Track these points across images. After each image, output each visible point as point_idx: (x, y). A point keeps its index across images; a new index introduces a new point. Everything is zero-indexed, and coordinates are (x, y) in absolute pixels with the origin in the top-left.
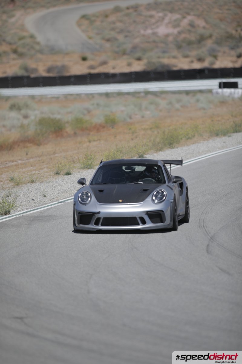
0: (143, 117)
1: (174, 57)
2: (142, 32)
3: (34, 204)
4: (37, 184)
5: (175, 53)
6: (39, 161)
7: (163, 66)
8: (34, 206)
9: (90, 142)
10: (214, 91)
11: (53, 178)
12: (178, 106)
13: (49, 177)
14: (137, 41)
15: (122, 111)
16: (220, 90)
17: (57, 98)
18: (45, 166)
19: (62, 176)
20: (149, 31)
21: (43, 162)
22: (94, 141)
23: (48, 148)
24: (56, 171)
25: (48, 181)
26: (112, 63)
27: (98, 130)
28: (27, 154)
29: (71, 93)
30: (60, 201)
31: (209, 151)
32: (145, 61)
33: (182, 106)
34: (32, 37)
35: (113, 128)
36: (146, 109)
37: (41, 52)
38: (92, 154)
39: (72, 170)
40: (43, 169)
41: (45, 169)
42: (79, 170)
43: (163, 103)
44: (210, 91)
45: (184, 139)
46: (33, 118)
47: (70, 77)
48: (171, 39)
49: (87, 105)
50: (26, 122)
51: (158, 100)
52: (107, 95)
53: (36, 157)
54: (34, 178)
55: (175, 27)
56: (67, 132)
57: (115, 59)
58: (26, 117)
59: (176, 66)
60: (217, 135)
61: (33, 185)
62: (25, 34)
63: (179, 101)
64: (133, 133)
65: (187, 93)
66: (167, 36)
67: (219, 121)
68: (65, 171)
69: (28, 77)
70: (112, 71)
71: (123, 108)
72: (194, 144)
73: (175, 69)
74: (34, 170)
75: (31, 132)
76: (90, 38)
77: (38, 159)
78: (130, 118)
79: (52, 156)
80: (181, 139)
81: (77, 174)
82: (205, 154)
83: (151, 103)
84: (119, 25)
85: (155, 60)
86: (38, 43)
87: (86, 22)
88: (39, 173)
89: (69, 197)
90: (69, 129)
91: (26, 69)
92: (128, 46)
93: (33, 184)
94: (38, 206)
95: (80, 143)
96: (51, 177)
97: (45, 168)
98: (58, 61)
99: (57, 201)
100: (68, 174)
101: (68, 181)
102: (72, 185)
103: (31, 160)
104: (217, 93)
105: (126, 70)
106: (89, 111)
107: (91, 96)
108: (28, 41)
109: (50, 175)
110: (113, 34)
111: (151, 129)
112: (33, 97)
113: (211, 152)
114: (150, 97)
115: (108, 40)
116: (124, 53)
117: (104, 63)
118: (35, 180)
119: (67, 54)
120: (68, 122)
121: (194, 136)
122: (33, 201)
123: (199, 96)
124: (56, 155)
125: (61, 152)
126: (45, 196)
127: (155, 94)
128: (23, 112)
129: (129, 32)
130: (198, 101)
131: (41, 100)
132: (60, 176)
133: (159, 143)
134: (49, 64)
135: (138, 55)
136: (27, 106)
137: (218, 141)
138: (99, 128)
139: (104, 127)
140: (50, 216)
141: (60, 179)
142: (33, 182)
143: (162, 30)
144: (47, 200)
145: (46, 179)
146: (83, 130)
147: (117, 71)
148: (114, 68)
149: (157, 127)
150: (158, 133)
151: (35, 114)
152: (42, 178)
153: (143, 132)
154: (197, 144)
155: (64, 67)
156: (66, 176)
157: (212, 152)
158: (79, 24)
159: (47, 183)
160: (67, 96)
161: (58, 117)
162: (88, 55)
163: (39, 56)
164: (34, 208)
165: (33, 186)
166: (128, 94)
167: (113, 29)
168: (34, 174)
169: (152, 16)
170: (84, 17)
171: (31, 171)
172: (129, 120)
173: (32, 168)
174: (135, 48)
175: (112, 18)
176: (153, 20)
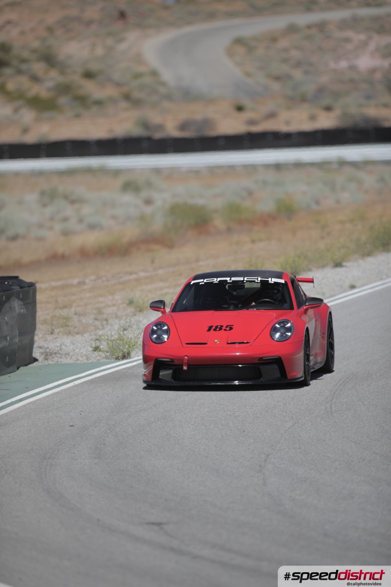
0: (338, 202)
1: (386, 106)
2: (332, 65)
5: (386, 98)
6: (173, 273)
7: (367, 120)
9: (253, 241)
14: (324, 79)
15: (304, 193)
17: (196, 173)
20: (344, 64)
21: (180, 275)
22: (260, 240)
23: (187, 252)
26: (284, 115)
27: (266, 223)
28: (153, 262)
32: (337, 112)
34: (154, 73)
35: (289, 220)
36: (343, 189)
37: (169, 97)
43: (369, 180)
46: (159, 203)
47: (217, 138)
48: (378, 76)
49: (247, 183)
50: (148, 210)
51: (361, 175)
52: (278, 167)
53: (168, 266)
55: (385, 56)
56: (215, 227)
57: (289, 108)
58: (148, 202)
59: (388, 121)
62: (142, 69)
64: (323, 228)
66: (373, 71)
69: (149, 139)
70: (284, 128)
71: (305, 188)
73: (387, 125)
75: (157, 225)
76: (248, 75)
77: (172, 269)
78: (317, 203)
79: (194, 265)
83: (350, 180)
84: (295, 54)
85: (354, 110)
86: (164, 84)
87: (240, 50)
90: (219, 222)
91: (146, 125)
92: (310, 88)
95: (238, 243)
98: (197, 112)
103: (161, 272)
106: (250, 193)
107: (251, 169)
108: (147, 80)
110: (285, 69)
112: (157, 171)
114: (347, 170)
115: (277, 78)
116: (303, 99)
117: (272, 115)
119: (210, 101)
120: (216, 211)
124: (201, 263)
125: (207, 259)
127: (354, 165)
128: (144, 194)
129: (311, 64)
131: (171, 174)
133: (365, 243)
134: (183, 116)
135: (327, 101)
136: (149, 185)
138: (266, 220)
139: (275, 218)
143: (365, 62)
146: (241, 222)
147: (293, 128)
148: (287, 123)
149: (363, 218)
150: (364, 226)
151: (163, 198)
153: (339, 226)
155: (207, 123)
158: (230, 53)
160: (213, 170)
161: (200, 202)
162: (246, 102)
163: (166, 104)
166: (312, 165)
167: (285, 61)
168: (166, 294)
169: (347, 40)
170: (239, 41)
171: (161, 289)
172: (315, 207)
173: (161, 284)
174: (321, 91)
175: (283, 43)
176: (349, 46)
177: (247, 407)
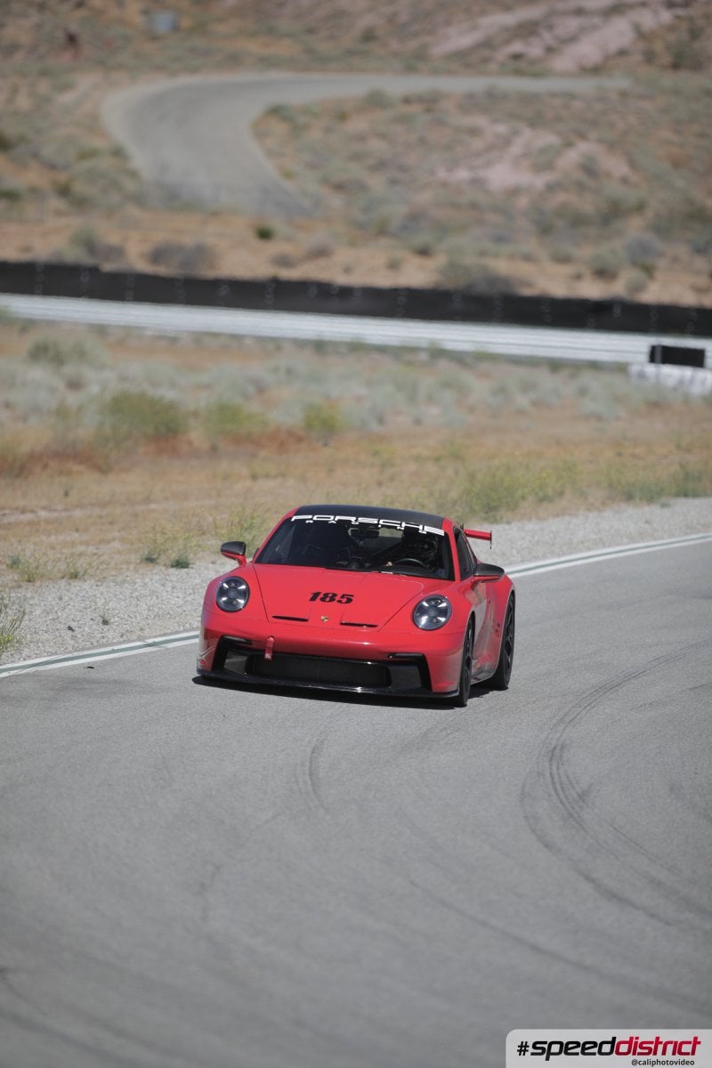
0: (418, 422)
1: (528, 258)
2: (442, 174)
3: (72, 642)
4: (86, 586)
5: (531, 245)
6: (100, 517)
7: (493, 280)
8: (70, 649)
9: (254, 477)
10: (634, 369)
11: (136, 570)
12: (522, 401)
13: (124, 567)
14: (424, 198)
15: (359, 399)
16: (651, 369)
17: (170, 341)
18: (116, 534)
19: (163, 568)
20: (463, 174)
21: (111, 523)
22: (267, 476)
23: (131, 482)
24: (146, 552)
25: (119, 579)
26: (343, 255)
27: (282, 447)
28: (66, 494)
30: (151, 641)
32: (440, 260)
33: (535, 404)
34: (118, 152)
35: (325, 444)
36: (431, 399)
37: (139, 199)
38: (255, 515)
39: (195, 555)
40: (109, 542)
41: (116, 545)
42: (213, 558)
43: (479, 388)
44: (622, 368)
45: (530, 498)
46: (95, 389)
47: (216, 283)
48: (522, 202)
49: (258, 369)
50: (73, 399)
51: (468, 378)
52: (319, 346)
53: (92, 505)
54: (81, 565)
55: (538, 168)
56: (190, 443)
57: (353, 244)
58: (75, 385)
59: (529, 285)
60: (629, 498)
61: (76, 585)
62: (97, 143)
63: (527, 387)
64: (383, 466)
65: (556, 365)
66: (514, 192)
67: (638, 457)
68: (174, 556)
69: (94, 271)
70: (341, 279)
71: (363, 391)
72: (558, 515)
73: (527, 292)
74: (81, 543)
75: (85, 430)
76: (288, 175)
77: (97, 511)
78: (381, 421)
79: (139, 508)
80: (523, 498)
81: (206, 568)
83: (446, 385)
84: (375, 145)
85: (469, 260)
86: (134, 174)
87: (279, 128)
88: (95, 554)
89: (177, 632)
90: (197, 435)
91: (90, 246)
92: (396, 211)
94: (83, 649)
95: (226, 477)
96: (132, 567)
97: (114, 539)
98: (186, 232)
99: (140, 639)
100: (181, 564)
101: (178, 585)
102: (189, 598)
103: (78, 513)
104: (642, 375)
105: (383, 280)
106: (261, 389)
107: (273, 345)
108: (105, 163)
109: (128, 563)
110: (355, 171)
111: (437, 459)
112: (101, 330)
114: (444, 365)
115: (339, 187)
116: (382, 231)
117: (320, 253)
118: (81, 571)
119: (215, 214)
120: (195, 414)
121: (561, 494)
122: (70, 633)
123: (587, 378)
124: (153, 506)
125: (166, 499)
126: (105, 622)
127: (459, 358)
128: (69, 369)
129: (403, 168)
130: (583, 392)
131: (125, 339)
132: (156, 569)
133: (455, 503)
134: (160, 237)
135: (422, 239)
136: (81, 354)
137: (630, 517)
139: (300, 440)
140: (116, 682)
141: (156, 577)
142: (74, 576)
143: (501, 175)
144: (110, 634)
145: (113, 573)
146: (237, 440)
147: (357, 279)
148: (348, 270)
149: (457, 457)
150: (457, 472)
151: (102, 381)
152: (103, 570)
153: (413, 467)
154: (567, 518)
155: (201, 252)
156: (173, 571)
158: (259, 132)
159: (117, 584)
160: (201, 339)
161: (169, 395)
162: (277, 224)
163: (133, 211)
164: (70, 652)
165: (75, 590)
166: (382, 349)
167: (356, 157)
168: (81, 554)
169: (474, 132)
170: (276, 111)
171: (73, 544)
172: (375, 427)
173: (76, 535)
174: (415, 218)
175: (357, 124)
176: (477, 144)
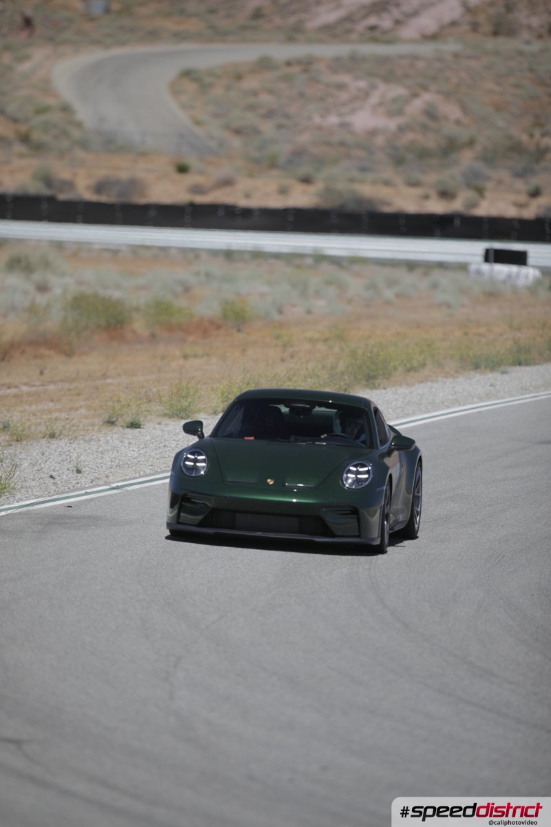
0: (309, 312)
1: (387, 183)
2: (317, 120)
3: (53, 488)
4: (62, 443)
5: (388, 173)
6: (69, 390)
7: (360, 201)
8: (53, 492)
9: (186, 357)
10: (473, 268)
11: (100, 431)
12: (389, 294)
13: (90, 428)
14: (304, 138)
15: (262, 295)
16: (486, 267)
17: (113, 253)
18: (82, 403)
19: (121, 429)
20: (333, 120)
21: (78, 395)
22: (196, 356)
23: (91, 363)
24: (106, 417)
25: (87, 438)
26: (244, 184)
27: (205, 333)
28: (42, 373)
29: (147, 243)
30: (114, 485)
31: (456, 402)
32: (319, 186)
33: (398, 296)
34: (66, 109)
35: (239, 330)
36: (318, 294)
37: (84, 144)
38: (189, 386)
39: (145, 417)
40: (77, 409)
41: (83, 411)
42: (159, 420)
43: (355, 284)
44: (463, 267)
45: (400, 369)
46: (58, 291)
47: (147, 207)
48: (380, 140)
49: (183, 273)
50: (42, 299)
51: (345, 277)
52: (229, 255)
53: (62, 381)
54: (57, 427)
55: (391, 114)
56: (134, 332)
57: (251, 175)
58: (42, 288)
59: (388, 204)
60: (476, 367)
61: (55, 443)
62: (50, 101)
63: (391, 283)
64: (285, 346)
65: (411, 265)
66: (373, 133)
67: (480, 335)
68: (128, 419)
69: (51, 200)
70: (243, 203)
71: (265, 289)
72: (422, 382)
73: (387, 209)
74: (56, 410)
75: (53, 322)
76: (198, 123)
77: (67, 386)
78: (280, 312)
79: (99, 383)
80: (395, 369)
81: (155, 429)
82: (448, 407)
83: (329, 283)
84: (265, 98)
85: (341, 186)
86: (79, 125)
87: (191, 87)
88: (68, 419)
89: (134, 478)
90: (139, 325)
91: (48, 181)
92: (283, 149)
93: (53, 441)
94: (63, 493)
95: (163, 358)
96: (96, 428)
97: (81, 407)
98: (122, 169)
99: (106, 484)
100: (134, 425)
101: (133, 442)
102: (142, 452)
103: (51, 387)
104: (479, 272)
105: (276, 202)
106: (187, 289)
107: (191, 255)
108: (56, 117)
109: (93, 425)
110: (250, 119)
111: (326, 340)
112: (59, 245)
113: (460, 405)
114: (326, 267)
115: (238, 132)
116: (273, 164)
117: (227, 183)
118: (57, 432)
119: (143, 154)
120: (137, 309)
121: (424, 365)
122: (52, 480)
123: (437, 275)
124: (109, 381)
125: (119, 375)
126: (79, 471)
127: (336, 261)
128: (37, 276)
129: (287, 116)
130: (435, 286)
131: (78, 252)
132: (116, 429)
133: (343, 373)
134: (101, 173)
135: (305, 170)
136: (46, 264)
137: (478, 382)
139: (219, 327)
140: (89, 517)
141: (116, 436)
142: (52, 436)
143: (363, 120)
144: (83, 481)
145: (82, 433)
146: (170, 328)
147: (255, 203)
148: (247, 196)
149: (341, 338)
150: (342, 350)
151: (64, 284)
152: (74, 431)
153: (307, 346)
154: (429, 384)
155: (135, 184)
156: (128, 431)
157: (464, 405)
158: (175, 90)
159: (86, 441)
160: (137, 251)
161: (117, 295)
162: (192, 160)
163: (80, 153)
164: (53, 495)
165: (53, 447)
166: (277, 256)
167: (252, 108)
168: (57, 419)
169: (341, 87)
170: (187, 74)
171: (50, 412)
172: (276, 317)
173: (51, 404)
174: (298, 154)
175: (251, 83)
176: (344, 96)
177: (156, 588)
